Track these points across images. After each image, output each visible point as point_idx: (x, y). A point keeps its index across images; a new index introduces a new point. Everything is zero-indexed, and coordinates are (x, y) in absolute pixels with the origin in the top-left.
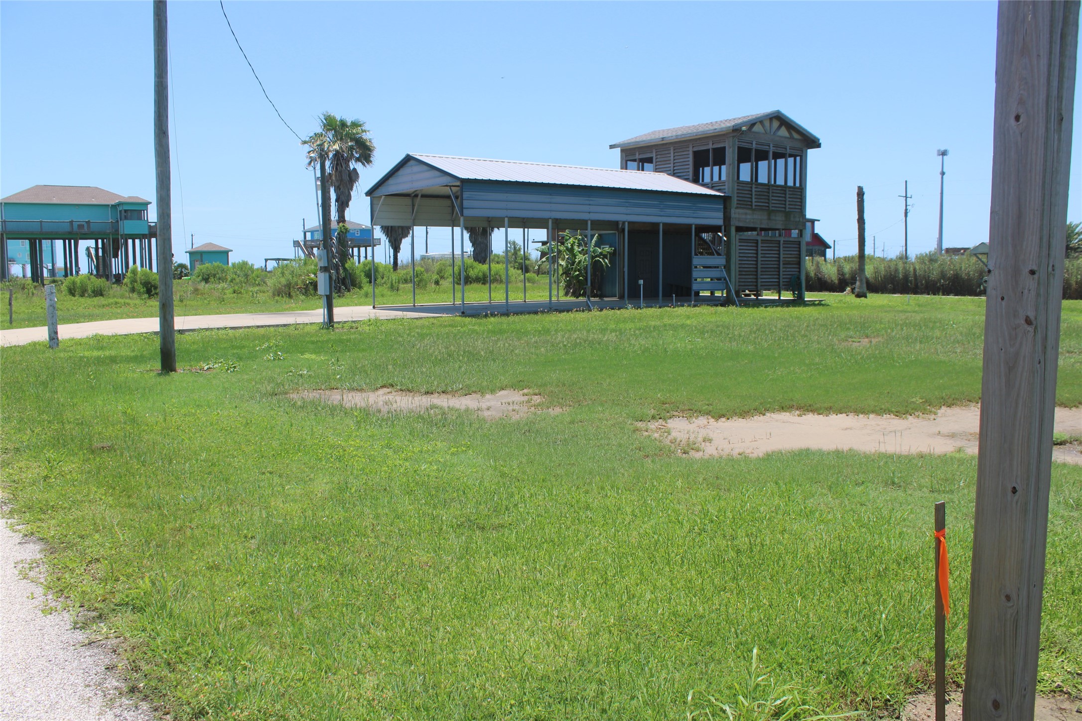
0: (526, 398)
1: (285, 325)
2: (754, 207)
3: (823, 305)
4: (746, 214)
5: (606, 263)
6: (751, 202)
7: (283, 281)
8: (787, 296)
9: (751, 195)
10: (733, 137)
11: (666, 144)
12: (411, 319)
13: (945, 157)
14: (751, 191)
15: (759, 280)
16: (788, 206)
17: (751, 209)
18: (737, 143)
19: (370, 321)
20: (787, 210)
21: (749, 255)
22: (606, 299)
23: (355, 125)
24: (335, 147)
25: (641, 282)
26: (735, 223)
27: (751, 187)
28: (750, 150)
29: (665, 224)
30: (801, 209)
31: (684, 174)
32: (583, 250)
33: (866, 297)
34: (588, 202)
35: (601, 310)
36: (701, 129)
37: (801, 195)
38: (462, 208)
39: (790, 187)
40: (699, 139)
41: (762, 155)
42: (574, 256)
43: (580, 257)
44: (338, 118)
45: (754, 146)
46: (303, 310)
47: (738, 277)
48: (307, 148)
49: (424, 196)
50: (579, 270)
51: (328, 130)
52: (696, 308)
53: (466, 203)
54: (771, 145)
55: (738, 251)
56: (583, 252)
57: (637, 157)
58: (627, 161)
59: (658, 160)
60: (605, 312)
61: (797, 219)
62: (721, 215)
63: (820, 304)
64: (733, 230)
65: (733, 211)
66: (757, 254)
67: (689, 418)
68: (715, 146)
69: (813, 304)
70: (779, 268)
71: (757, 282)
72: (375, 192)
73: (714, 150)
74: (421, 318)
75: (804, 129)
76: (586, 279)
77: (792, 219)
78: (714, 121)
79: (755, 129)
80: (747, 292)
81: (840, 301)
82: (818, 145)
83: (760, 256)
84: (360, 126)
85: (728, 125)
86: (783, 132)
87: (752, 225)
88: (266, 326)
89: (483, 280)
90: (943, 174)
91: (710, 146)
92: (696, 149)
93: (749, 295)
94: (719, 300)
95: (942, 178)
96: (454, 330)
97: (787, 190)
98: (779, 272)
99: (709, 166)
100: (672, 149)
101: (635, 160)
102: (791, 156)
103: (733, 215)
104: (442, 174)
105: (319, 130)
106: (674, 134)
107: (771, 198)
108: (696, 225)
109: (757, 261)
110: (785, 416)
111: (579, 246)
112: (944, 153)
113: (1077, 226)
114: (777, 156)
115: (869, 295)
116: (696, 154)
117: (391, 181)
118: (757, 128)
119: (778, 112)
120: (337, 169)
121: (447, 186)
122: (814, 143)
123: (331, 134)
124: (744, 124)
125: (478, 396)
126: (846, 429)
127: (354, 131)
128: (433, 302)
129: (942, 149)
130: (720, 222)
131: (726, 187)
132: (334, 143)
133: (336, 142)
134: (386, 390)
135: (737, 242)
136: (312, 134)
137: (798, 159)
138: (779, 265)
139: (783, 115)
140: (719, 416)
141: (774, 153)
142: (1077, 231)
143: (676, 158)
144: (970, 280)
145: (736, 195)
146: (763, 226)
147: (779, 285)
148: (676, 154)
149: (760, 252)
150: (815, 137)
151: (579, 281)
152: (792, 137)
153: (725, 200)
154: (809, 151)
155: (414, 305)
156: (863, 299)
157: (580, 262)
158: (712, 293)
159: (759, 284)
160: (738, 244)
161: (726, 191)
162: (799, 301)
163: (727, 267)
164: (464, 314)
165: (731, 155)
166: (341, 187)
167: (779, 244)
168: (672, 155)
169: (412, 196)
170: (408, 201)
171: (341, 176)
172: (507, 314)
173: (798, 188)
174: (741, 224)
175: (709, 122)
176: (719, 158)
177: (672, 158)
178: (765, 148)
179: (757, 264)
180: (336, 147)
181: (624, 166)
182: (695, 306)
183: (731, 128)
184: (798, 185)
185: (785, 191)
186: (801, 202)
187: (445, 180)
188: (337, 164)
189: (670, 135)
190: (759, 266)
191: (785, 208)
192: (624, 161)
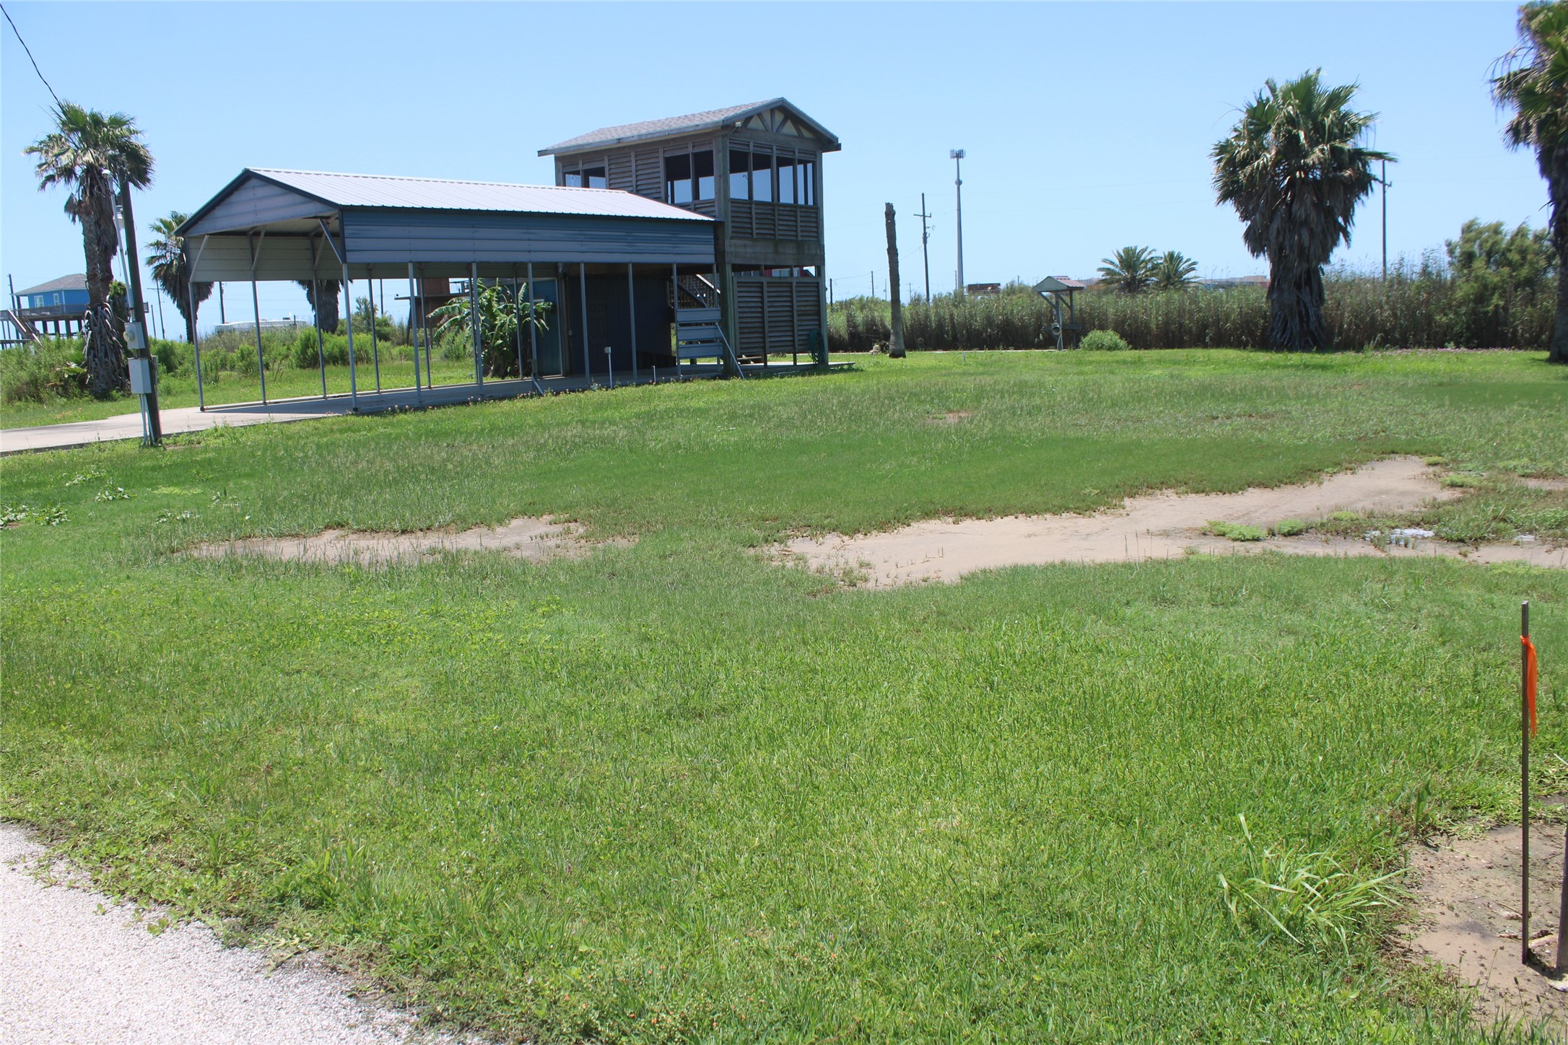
0: (558, 528)
1: (81, 446)
2: (755, 236)
3: (856, 370)
4: (745, 246)
5: (542, 325)
6: (751, 229)
7: (24, 375)
8: (805, 359)
9: (751, 218)
10: (724, 136)
11: (624, 148)
12: (281, 423)
13: (960, 160)
14: (751, 213)
15: (768, 340)
16: (800, 234)
17: (752, 239)
18: (728, 145)
19: (216, 430)
20: (800, 239)
21: (752, 305)
22: (547, 378)
23: (117, 122)
24: (86, 158)
25: (608, 350)
26: (730, 259)
27: (750, 208)
28: (746, 154)
29: (635, 265)
30: (817, 237)
31: (653, 191)
32: (506, 307)
33: (904, 356)
34: (526, 236)
35: (558, 394)
36: (674, 126)
37: (817, 218)
38: (343, 252)
39: (801, 207)
40: (674, 140)
41: (762, 162)
42: (494, 317)
43: (502, 318)
44: (87, 111)
45: (752, 148)
46: (87, 420)
47: (738, 336)
48: (36, 158)
49: (271, 234)
50: (502, 338)
51: (71, 130)
52: (688, 384)
53: (349, 243)
54: (775, 148)
55: (737, 300)
56: (508, 311)
57: (581, 167)
58: (564, 174)
59: (612, 171)
60: (562, 396)
61: (813, 252)
62: (711, 249)
63: (850, 369)
64: (729, 268)
65: (727, 243)
66: (762, 302)
67: (812, 537)
68: (697, 150)
69: (840, 369)
70: (792, 321)
71: (764, 342)
72: (192, 230)
73: (695, 155)
74: (295, 421)
75: (817, 124)
76: (515, 350)
77: (806, 252)
78: (689, 113)
79: (752, 124)
80: (744, 357)
81: (877, 364)
82: (838, 147)
83: (766, 304)
84: (125, 123)
85: (716, 119)
86: (789, 129)
87: (753, 262)
88: (50, 448)
89: (340, 358)
90: (959, 183)
91: (690, 150)
92: (668, 155)
93: (747, 362)
94: (716, 371)
95: (959, 189)
96: (357, 436)
97: (798, 210)
98: (793, 326)
99: (687, 177)
100: (633, 155)
101: (577, 173)
102: (800, 162)
103: (727, 249)
104: (306, 199)
105: (55, 130)
106: (635, 133)
107: (777, 222)
108: (678, 264)
109: (762, 312)
110: (934, 525)
111: (498, 302)
112: (959, 155)
113: (1143, 251)
114: (783, 162)
115: (907, 353)
116: (669, 162)
117: (219, 212)
118: (755, 124)
119: (783, 100)
120: (91, 193)
121: (316, 217)
122: (831, 144)
123: (76, 138)
124: (737, 117)
125: (484, 530)
126: (1030, 536)
127: (117, 132)
128: (288, 396)
129: (957, 149)
130: (710, 259)
131: (716, 209)
132: (85, 151)
133: (87, 150)
134: (337, 533)
135: (735, 287)
136: (44, 138)
137: (810, 166)
138: (792, 316)
139: (789, 104)
140: (852, 531)
141: (778, 158)
142: (1142, 258)
143: (639, 167)
144: (1024, 327)
145: (730, 220)
146: (769, 263)
147: (794, 346)
148: (639, 162)
149: (766, 300)
150: (832, 135)
151: (503, 353)
152: (801, 136)
153: (716, 227)
154: (825, 155)
155: (265, 403)
156: (901, 359)
157: (503, 325)
158: (693, 362)
159: (767, 346)
160: (736, 289)
161: (717, 214)
162: (821, 367)
163: (724, 323)
164: (357, 411)
165: (721, 161)
166: (102, 222)
167: (791, 287)
168: (633, 164)
169: (251, 234)
170: (244, 242)
171: (101, 205)
172: (421, 407)
173: (810, 207)
174: (739, 261)
175: (682, 114)
176: (704, 166)
177: (633, 168)
178: (766, 151)
179: (763, 317)
180: (88, 158)
181: (561, 182)
182: (685, 381)
183: (721, 124)
184: (811, 202)
185: (796, 212)
186: (817, 227)
187: (313, 208)
188: (92, 186)
189: (629, 134)
190: (767, 320)
191: (796, 236)
192: (561, 175)
